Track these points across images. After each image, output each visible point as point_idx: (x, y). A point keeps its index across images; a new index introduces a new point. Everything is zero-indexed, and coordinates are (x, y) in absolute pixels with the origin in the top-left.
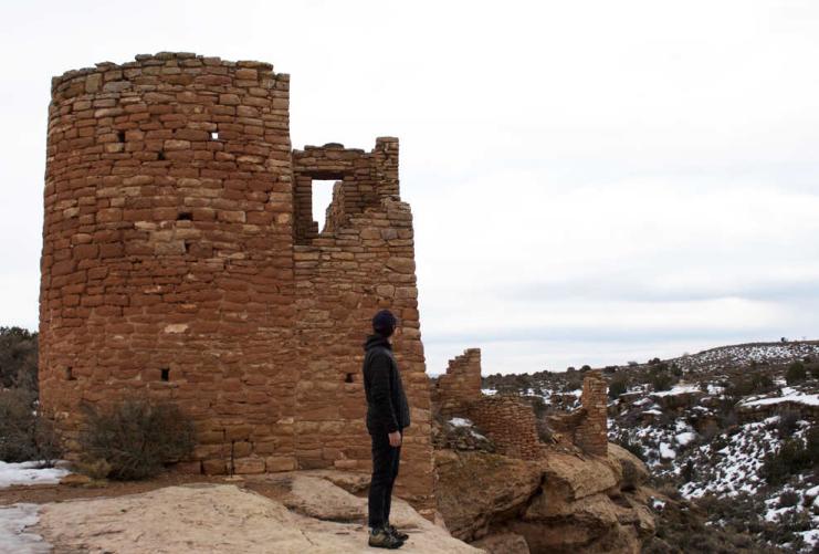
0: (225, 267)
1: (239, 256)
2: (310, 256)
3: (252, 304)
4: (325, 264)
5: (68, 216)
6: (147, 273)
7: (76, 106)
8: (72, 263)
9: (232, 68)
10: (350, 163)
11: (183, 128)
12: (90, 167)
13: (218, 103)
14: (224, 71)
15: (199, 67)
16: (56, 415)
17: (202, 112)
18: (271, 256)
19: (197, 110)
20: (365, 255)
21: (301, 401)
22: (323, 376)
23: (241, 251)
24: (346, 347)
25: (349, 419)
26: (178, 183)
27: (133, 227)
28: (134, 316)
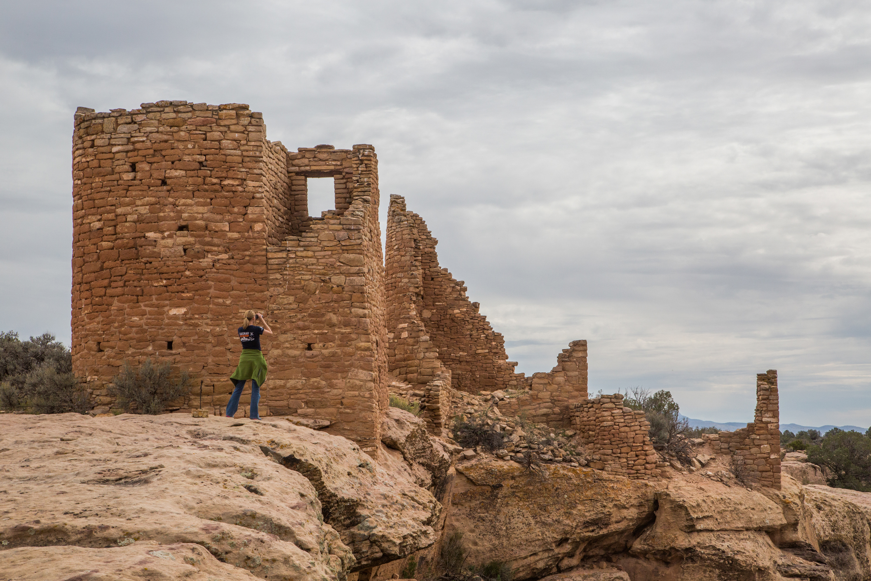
0: (213, 265)
1: (225, 256)
2: (280, 255)
3: (234, 292)
4: (291, 261)
5: (94, 229)
6: (155, 271)
7: (98, 142)
8: (99, 264)
9: (216, 111)
10: (339, 163)
11: (180, 160)
12: (110, 191)
13: (205, 139)
14: (209, 114)
15: (190, 112)
16: (88, 379)
17: (194, 147)
18: (249, 256)
19: (190, 146)
20: (322, 253)
21: (272, 364)
22: (289, 346)
23: (226, 252)
24: (306, 323)
25: (308, 378)
26: (177, 203)
27: (144, 237)
28: (147, 303)
